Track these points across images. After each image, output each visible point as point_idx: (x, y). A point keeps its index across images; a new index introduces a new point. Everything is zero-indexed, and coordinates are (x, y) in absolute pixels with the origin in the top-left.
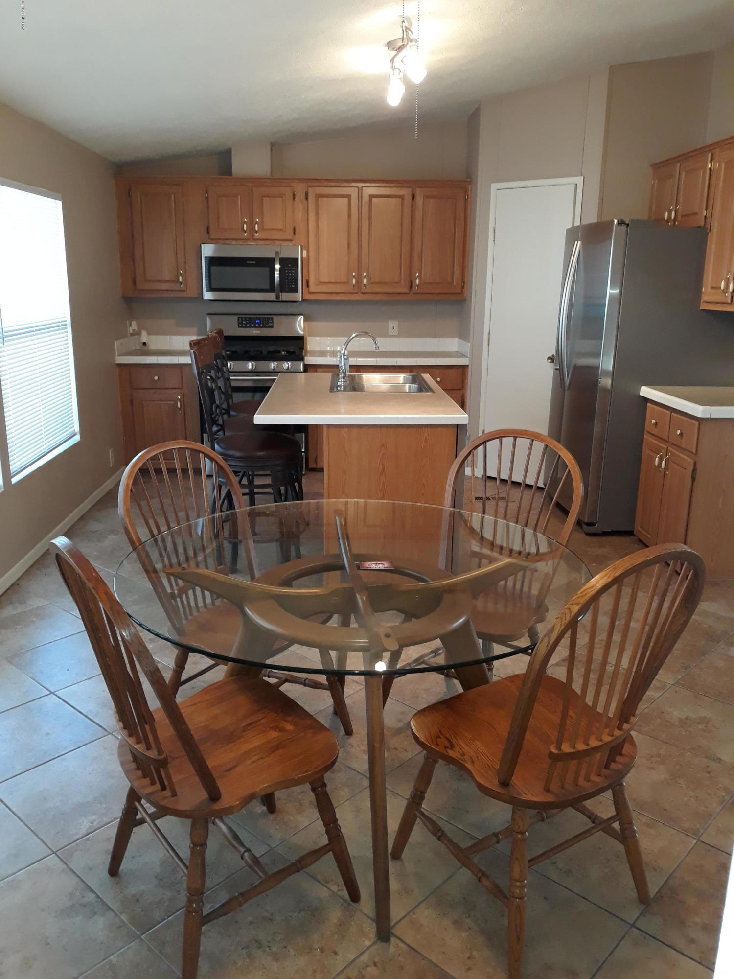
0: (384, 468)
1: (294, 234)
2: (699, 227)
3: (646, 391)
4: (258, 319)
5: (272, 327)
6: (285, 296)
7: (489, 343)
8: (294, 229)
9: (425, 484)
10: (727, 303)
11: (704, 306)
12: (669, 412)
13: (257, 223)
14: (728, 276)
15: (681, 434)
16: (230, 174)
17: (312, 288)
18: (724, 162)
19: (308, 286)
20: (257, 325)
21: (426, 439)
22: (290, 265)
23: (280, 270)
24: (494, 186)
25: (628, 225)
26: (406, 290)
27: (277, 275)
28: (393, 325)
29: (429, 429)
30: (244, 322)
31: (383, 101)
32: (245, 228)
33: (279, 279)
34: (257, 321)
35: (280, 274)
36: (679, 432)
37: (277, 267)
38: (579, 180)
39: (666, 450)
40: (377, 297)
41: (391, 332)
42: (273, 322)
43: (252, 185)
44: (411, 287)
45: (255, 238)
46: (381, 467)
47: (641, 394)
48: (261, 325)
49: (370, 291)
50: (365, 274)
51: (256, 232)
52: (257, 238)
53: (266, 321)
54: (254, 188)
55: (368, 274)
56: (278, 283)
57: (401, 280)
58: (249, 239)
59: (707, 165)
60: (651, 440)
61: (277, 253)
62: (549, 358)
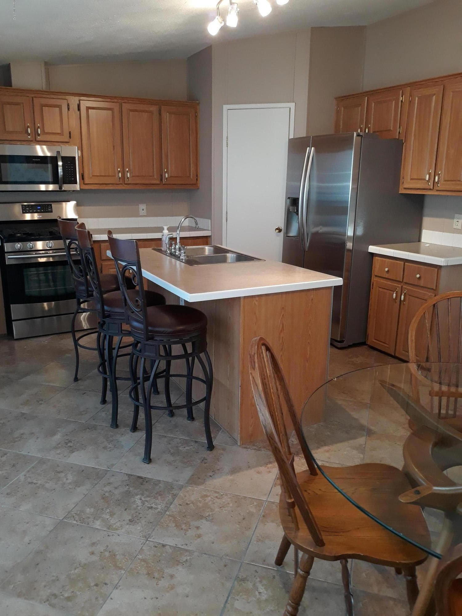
0: (283, 326)
1: (70, 137)
2: (395, 139)
3: (372, 249)
4: (39, 205)
5: (52, 212)
6: (66, 187)
7: (227, 219)
8: (70, 133)
9: (310, 335)
10: (430, 189)
11: (402, 191)
12: (402, 263)
13: (38, 127)
14: (430, 171)
15: (420, 278)
16: (11, 86)
17: (87, 181)
18: (417, 97)
19: (83, 179)
20: (38, 211)
21: (312, 299)
22: (69, 162)
23: (63, 166)
24: (225, 107)
25: (362, 136)
26: (158, 182)
27: (60, 170)
28: (142, 207)
29: (314, 292)
30: (28, 209)
31: (205, 30)
32: (29, 132)
33: (62, 174)
34: (38, 208)
35: (63, 169)
36: (418, 276)
37: (60, 163)
38: (292, 105)
39: (400, 288)
40: (137, 187)
41: (142, 213)
42: (51, 208)
43: (33, 96)
44: (161, 180)
45: (37, 139)
46: (281, 325)
47: (369, 251)
48: (42, 211)
49: (133, 183)
50: (127, 170)
51: (39, 135)
52: (39, 140)
53: (45, 207)
54: (34, 99)
55: (129, 170)
56: (62, 176)
57: (154, 175)
58: (32, 141)
59: (399, 99)
60: (382, 281)
61: (58, 152)
62: (277, 229)
